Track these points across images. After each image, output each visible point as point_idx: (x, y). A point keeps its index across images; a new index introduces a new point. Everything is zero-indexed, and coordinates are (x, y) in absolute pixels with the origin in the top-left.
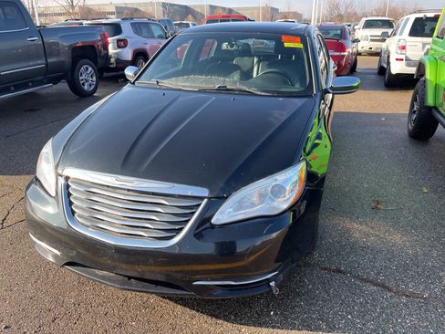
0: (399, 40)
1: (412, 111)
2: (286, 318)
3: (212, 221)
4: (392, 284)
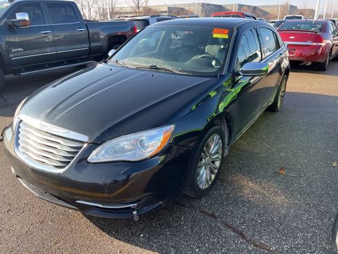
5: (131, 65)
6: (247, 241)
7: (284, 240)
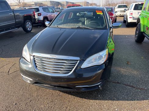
0: (130, 12)
1: (136, 34)
2: (104, 97)
3: (81, 67)
6: (136, 88)
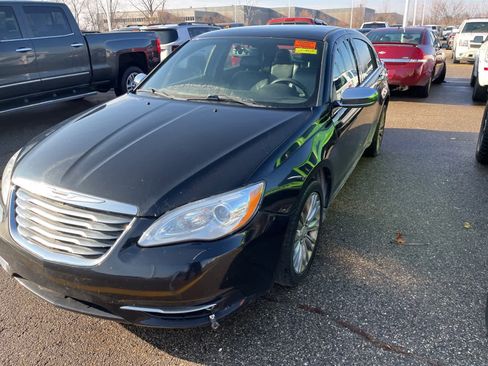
3: (139, 242)
4: (373, 333)
5: (176, 96)
6: (374, 343)
7: (424, 337)
